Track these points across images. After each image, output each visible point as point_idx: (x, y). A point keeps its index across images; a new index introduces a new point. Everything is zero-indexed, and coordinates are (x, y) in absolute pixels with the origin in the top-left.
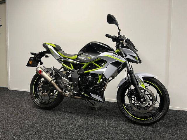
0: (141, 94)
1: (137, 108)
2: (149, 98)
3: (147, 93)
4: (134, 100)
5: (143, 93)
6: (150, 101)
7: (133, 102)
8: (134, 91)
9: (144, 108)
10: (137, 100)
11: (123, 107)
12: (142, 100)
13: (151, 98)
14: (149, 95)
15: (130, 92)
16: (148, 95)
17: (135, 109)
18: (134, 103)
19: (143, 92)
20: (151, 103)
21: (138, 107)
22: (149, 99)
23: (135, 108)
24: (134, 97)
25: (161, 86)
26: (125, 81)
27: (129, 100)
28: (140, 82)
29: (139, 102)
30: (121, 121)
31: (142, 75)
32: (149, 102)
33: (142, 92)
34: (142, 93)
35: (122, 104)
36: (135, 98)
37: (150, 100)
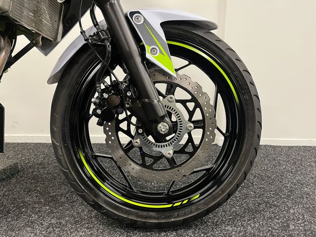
0: (159, 101)
1: (143, 165)
2: (191, 114)
3: (180, 94)
4: (128, 132)
5: (164, 97)
6: (195, 128)
7: (124, 139)
8: (128, 89)
9: (172, 162)
10: (140, 131)
11: (82, 165)
12: (163, 127)
13: (198, 116)
14: (188, 104)
15: (106, 96)
16: (184, 102)
17: (133, 168)
18: (130, 146)
19: (164, 92)
20: (197, 135)
21: (147, 159)
22: (190, 120)
23: (133, 165)
24: (128, 119)
25: (234, 60)
26: (84, 45)
27: (105, 132)
28: (152, 43)
29: (150, 138)
30: (78, 222)
31: (160, 14)
32: (190, 134)
33: (160, 94)
34: (161, 98)
35: (76, 154)
36: (134, 120)
37: (194, 122)
